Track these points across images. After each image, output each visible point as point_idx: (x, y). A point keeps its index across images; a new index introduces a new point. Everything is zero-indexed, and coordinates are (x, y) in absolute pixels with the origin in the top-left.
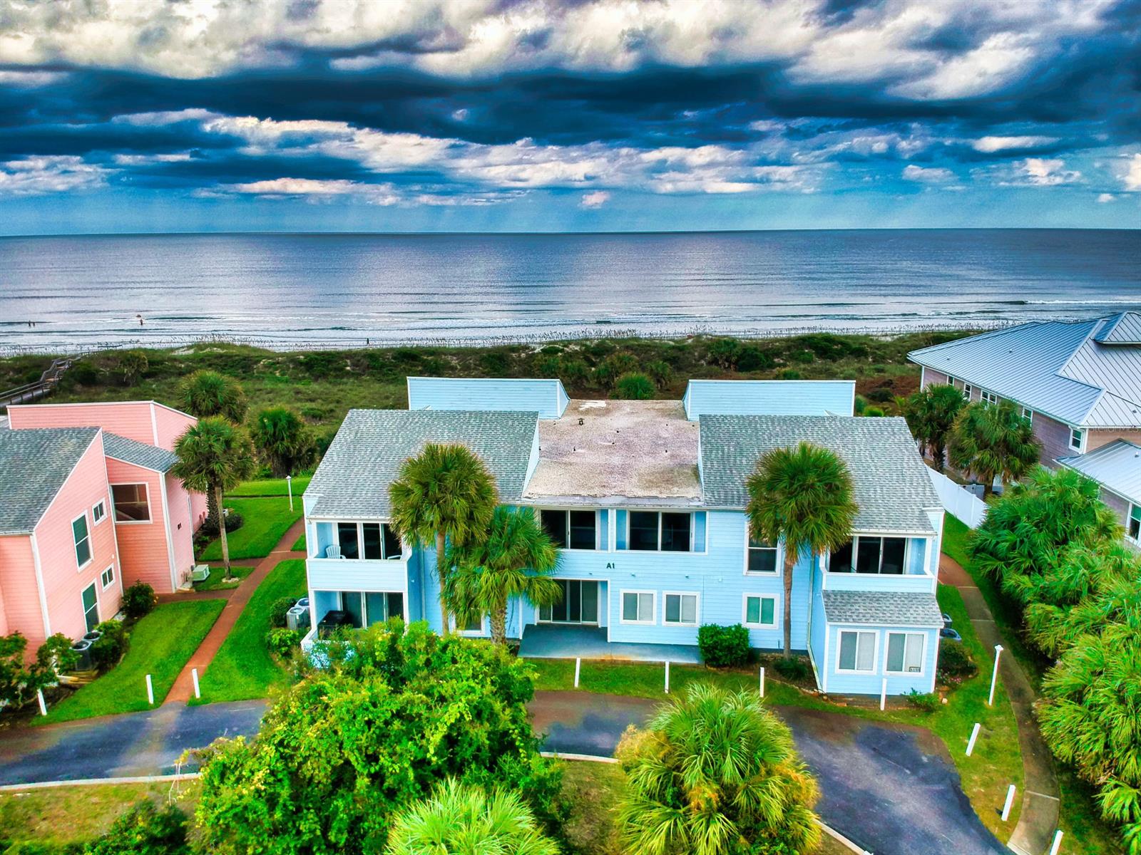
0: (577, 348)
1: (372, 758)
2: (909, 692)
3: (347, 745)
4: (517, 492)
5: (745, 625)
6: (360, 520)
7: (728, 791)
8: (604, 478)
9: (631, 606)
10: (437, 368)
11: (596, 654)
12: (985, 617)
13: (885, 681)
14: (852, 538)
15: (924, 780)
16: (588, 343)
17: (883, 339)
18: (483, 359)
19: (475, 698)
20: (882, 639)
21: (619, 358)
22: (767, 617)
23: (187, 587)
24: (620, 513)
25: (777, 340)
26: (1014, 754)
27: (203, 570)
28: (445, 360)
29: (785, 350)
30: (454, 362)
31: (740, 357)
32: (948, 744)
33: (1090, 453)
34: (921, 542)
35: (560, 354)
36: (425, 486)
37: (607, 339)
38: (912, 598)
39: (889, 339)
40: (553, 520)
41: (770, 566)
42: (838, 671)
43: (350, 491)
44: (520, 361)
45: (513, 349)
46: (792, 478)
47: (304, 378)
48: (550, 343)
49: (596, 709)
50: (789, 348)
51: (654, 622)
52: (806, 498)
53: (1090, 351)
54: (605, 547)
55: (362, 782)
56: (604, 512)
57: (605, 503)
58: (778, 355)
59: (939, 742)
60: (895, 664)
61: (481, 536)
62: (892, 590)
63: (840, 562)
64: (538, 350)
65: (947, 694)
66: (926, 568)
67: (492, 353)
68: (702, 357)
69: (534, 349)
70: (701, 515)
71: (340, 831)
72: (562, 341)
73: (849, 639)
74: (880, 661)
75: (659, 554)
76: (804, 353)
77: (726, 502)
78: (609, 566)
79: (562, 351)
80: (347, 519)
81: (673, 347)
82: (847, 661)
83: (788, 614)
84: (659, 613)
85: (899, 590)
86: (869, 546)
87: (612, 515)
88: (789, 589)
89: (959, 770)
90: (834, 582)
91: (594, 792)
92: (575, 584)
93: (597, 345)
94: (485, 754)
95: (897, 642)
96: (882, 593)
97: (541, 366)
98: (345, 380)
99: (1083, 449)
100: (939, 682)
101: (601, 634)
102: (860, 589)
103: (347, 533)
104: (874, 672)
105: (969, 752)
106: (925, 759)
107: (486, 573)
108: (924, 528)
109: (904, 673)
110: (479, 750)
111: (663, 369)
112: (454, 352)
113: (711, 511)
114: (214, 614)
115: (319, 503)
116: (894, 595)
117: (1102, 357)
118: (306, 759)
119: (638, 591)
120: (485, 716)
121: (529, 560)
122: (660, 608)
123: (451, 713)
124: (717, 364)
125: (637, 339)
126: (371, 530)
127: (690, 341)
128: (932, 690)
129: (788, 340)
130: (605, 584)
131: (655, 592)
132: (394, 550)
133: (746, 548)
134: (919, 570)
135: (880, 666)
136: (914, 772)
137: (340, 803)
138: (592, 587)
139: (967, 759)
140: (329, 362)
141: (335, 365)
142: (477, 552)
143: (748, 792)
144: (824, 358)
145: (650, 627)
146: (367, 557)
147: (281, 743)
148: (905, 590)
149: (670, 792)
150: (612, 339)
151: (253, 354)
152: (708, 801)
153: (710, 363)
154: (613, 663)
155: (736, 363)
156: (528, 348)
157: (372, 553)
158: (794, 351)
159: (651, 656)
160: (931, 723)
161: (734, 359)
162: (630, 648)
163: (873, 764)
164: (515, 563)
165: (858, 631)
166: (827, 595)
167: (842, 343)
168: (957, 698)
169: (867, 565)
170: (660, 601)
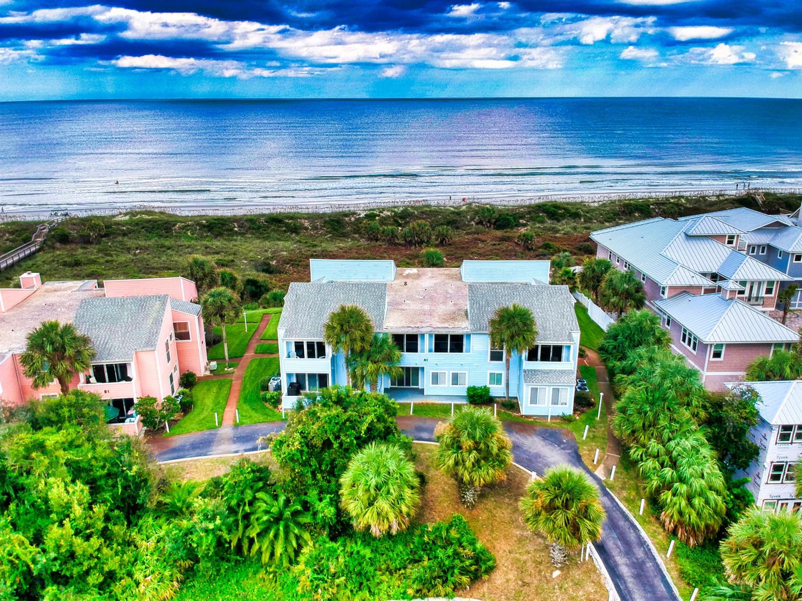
0: (389, 213)
1: (337, 437)
2: (561, 414)
3: (328, 432)
4: (380, 326)
5: (488, 386)
6: (305, 340)
7: (477, 443)
8: (422, 318)
9: (435, 378)
10: (295, 228)
11: (418, 400)
12: (605, 381)
13: (550, 409)
14: (537, 347)
15: (563, 449)
16: (396, 210)
17: (592, 204)
18: (326, 222)
19: (378, 413)
20: (549, 391)
21: (418, 224)
22: (499, 382)
23: (208, 373)
24: (430, 335)
25: (522, 207)
26: (604, 439)
27: (214, 364)
28: (300, 223)
29: (527, 214)
30: (307, 224)
31: (497, 220)
32: (576, 435)
33: (669, 298)
34: (569, 347)
35: (377, 218)
36: (342, 326)
37: (409, 206)
38: (563, 372)
39: (596, 204)
40: (398, 338)
41: (500, 359)
42: (529, 405)
43: (300, 326)
44: (351, 223)
45: (346, 215)
46: (509, 320)
47: (207, 236)
48: (370, 210)
49: (420, 424)
50: (529, 213)
51: (446, 385)
52: (514, 329)
53: (681, 240)
54: (423, 351)
55: (336, 445)
56: (423, 335)
57: (423, 330)
58: (522, 218)
59: (572, 435)
60: (555, 402)
61: (367, 347)
62: (554, 369)
63: (532, 356)
64: (363, 215)
65: (579, 415)
66: (571, 359)
67: (332, 218)
68: (472, 219)
69: (360, 215)
70: (469, 336)
72: (378, 209)
73: (534, 391)
74: (548, 400)
75: (449, 353)
76: (539, 216)
77: (480, 330)
78: (425, 360)
79: (379, 215)
80: (299, 339)
81: (453, 213)
82: (534, 400)
83: (508, 380)
84: (449, 381)
85: (558, 369)
86: (546, 349)
87: (427, 337)
88: (508, 369)
89: (579, 445)
90: (528, 365)
91: (422, 455)
92: (408, 369)
93: (402, 211)
94: (382, 435)
95: (556, 392)
96: (550, 370)
97: (366, 228)
98: (235, 237)
99: (666, 296)
100: (575, 410)
101: (421, 392)
102: (540, 368)
103: (299, 346)
104: (546, 405)
105: (584, 438)
106: (565, 441)
107: (370, 365)
108: (570, 341)
109: (559, 406)
110: (380, 433)
111: (447, 231)
112: (306, 216)
113: (473, 334)
114: (228, 386)
115: (285, 332)
116: (555, 371)
118: (313, 437)
119: (438, 372)
120: (381, 420)
121: (389, 359)
122: (449, 379)
123: (369, 419)
124: (482, 224)
125: (429, 206)
126: (310, 345)
127: (464, 207)
128: (572, 413)
129: (529, 207)
130: (423, 369)
131: (446, 372)
132: (322, 353)
133: (489, 351)
134: (568, 360)
135: (548, 403)
136: (559, 446)
137: (327, 454)
138: (416, 370)
139: (583, 441)
140: (223, 225)
141: (227, 227)
142: (365, 355)
143: (485, 443)
144: (553, 220)
145: (445, 387)
146: (309, 357)
147: (302, 432)
148: (561, 369)
149: (455, 446)
150: (412, 207)
151: (171, 219)
152: (470, 446)
153: (477, 224)
154: (427, 404)
155: (494, 224)
156: (356, 214)
157: (311, 355)
158: (533, 214)
159: (445, 401)
160: (569, 427)
161: (493, 221)
162: (435, 397)
163: (542, 443)
164: (384, 360)
165: (538, 387)
166: (525, 371)
167: (564, 209)
168: (583, 417)
169: (545, 358)
170: (449, 375)
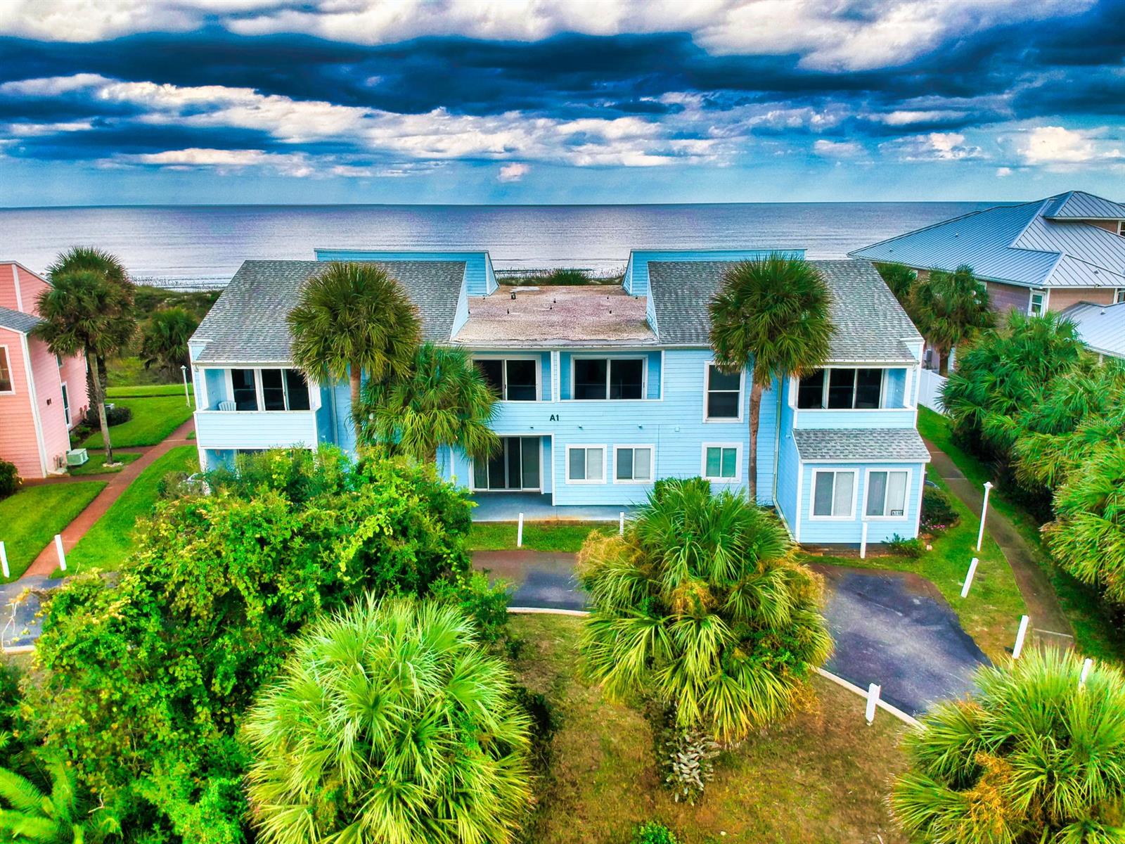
1: (268, 589)
2: (891, 539)
3: (234, 569)
4: (446, 333)
6: (257, 365)
8: (545, 329)
9: (578, 465)
11: (539, 515)
12: (958, 476)
13: (865, 526)
14: (822, 372)
15: (920, 621)
20: (861, 479)
22: (729, 469)
23: (61, 472)
24: (565, 356)
27: (81, 454)
32: (940, 587)
34: (899, 374)
36: (334, 314)
38: (892, 433)
41: (733, 412)
42: (812, 517)
43: (245, 337)
49: (543, 567)
51: (604, 481)
53: (1041, 227)
54: (547, 397)
55: (255, 609)
56: (546, 356)
57: (546, 345)
59: (929, 585)
60: (875, 508)
61: (402, 370)
62: (870, 426)
63: (809, 399)
65: (930, 541)
66: (906, 402)
70: (655, 356)
71: (226, 676)
73: (825, 480)
74: (859, 504)
75: (608, 400)
77: (683, 340)
78: (552, 418)
80: (242, 364)
82: (823, 505)
83: (753, 460)
84: (610, 469)
85: (878, 426)
86: (842, 378)
87: (555, 359)
88: (755, 432)
89: (957, 611)
90: (805, 419)
91: (545, 644)
92: (514, 441)
94: (412, 576)
95: (878, 480)
96: (860, 430)
100: (922, 529)
101: (546, 499)
102: (835, 426)
104: (853, 517)
105: (964, 594)
106: (917, 602)
107: (410, 414)
108: (905, 356)
109: (886, 517)
113: (667, 349)
115: (207, 349)
116: (872, 431)
117: (1051, 230)
118: (180, 585)
121: (462, 406)
122: (610, 463)
123: (369, 528)
126: (271, 377)
128: (916, 536)
130: (548, 439)
133: (705, 393)
134: (898, 404)
135: (859, 510)
136: (906, 615)
137: (226, 640)
138: (533, 443)
139: (963, 600)
142: (398, 393)
143: (747, 592)
145: (600, 486)
146: (268, 408)
147: (148, 571)
154: (559, 524)
157: (274, 403)
159: (602, 516)
160: (918, 568)
162: (579, 510)
163: (859, 607)
164: (444, 405)
165: (835, 470)
166: (799, 433)
168: (944, 546)
169: (840, 400)
170: (610, 456)
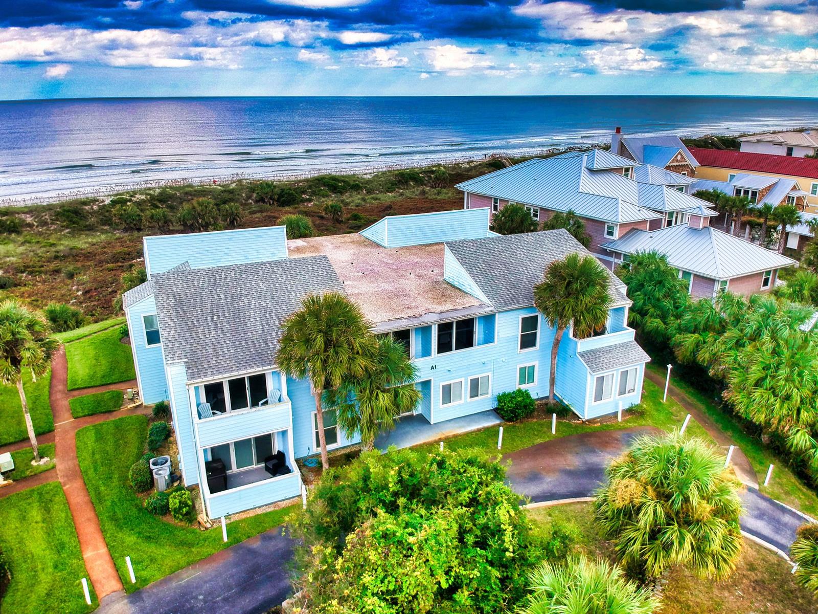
0: (143, 197)
2: (629, 406)
5: (523, 388)
6: (225, 378)
9: (447, 392)
10: (15, 226)
13: (621, 403)
16: (151, 192)
17: (365, 176)
18: (58, 214)
20: (617, 377)
22: (531, 378)
25: (300, 181)
26: (699, 428)
28: (20, 219)
29: (308, 189)
30: (29, 219)
31: (281, 195)
35: (129, 204)
37: (166, 187)
38: (625, 346)
39: (369, 176)
41: (532, 344)
42: (593, 404)
44: (95, 212)
45: (85, 203)
48: (117, 195)
50: (310, 187)
51: (462, 401)
58: (304, 192)
60: (622, 390)
62: (613, 344)
64: (107, 201)
69: (103, 201)
72: (127, 193)
73: (601, 380)
74: (615, 391)
75: (454, 352)
76: (322, 190)
78: (432, 368)
79: (130, 201)
80: (212, 380)
81: (222, 192)
82: (599, 395)
84: (465, 393)
85: (617, 343)
90: (583, 346)
93: (161, 194)
95: (624, 376)
96: (609, 347)
99: (616, 236)
102: (599, 347)
104: (612, 398)
109: (627, 395)
113: (499, 312)
115: (189, 368)
116: (616, 346)
119: (451, 382)
122: (466, 389)
125: (190, 186)
126: (237, 386)
127: (234, 185)
129: (307, 180)
130: (430, 382)
131: (463, 380)
133: (520, 334)
135: (615, 394)
144: (335, 193)
145: (460, 405)
146: (234, 408)
148: (620, 342)
150: (171, 188)
156: (97, 200)
158: (314, 189)
160: (649, 421)
165: (605, 375)
166: (582, 355)
170: (466, 385)
